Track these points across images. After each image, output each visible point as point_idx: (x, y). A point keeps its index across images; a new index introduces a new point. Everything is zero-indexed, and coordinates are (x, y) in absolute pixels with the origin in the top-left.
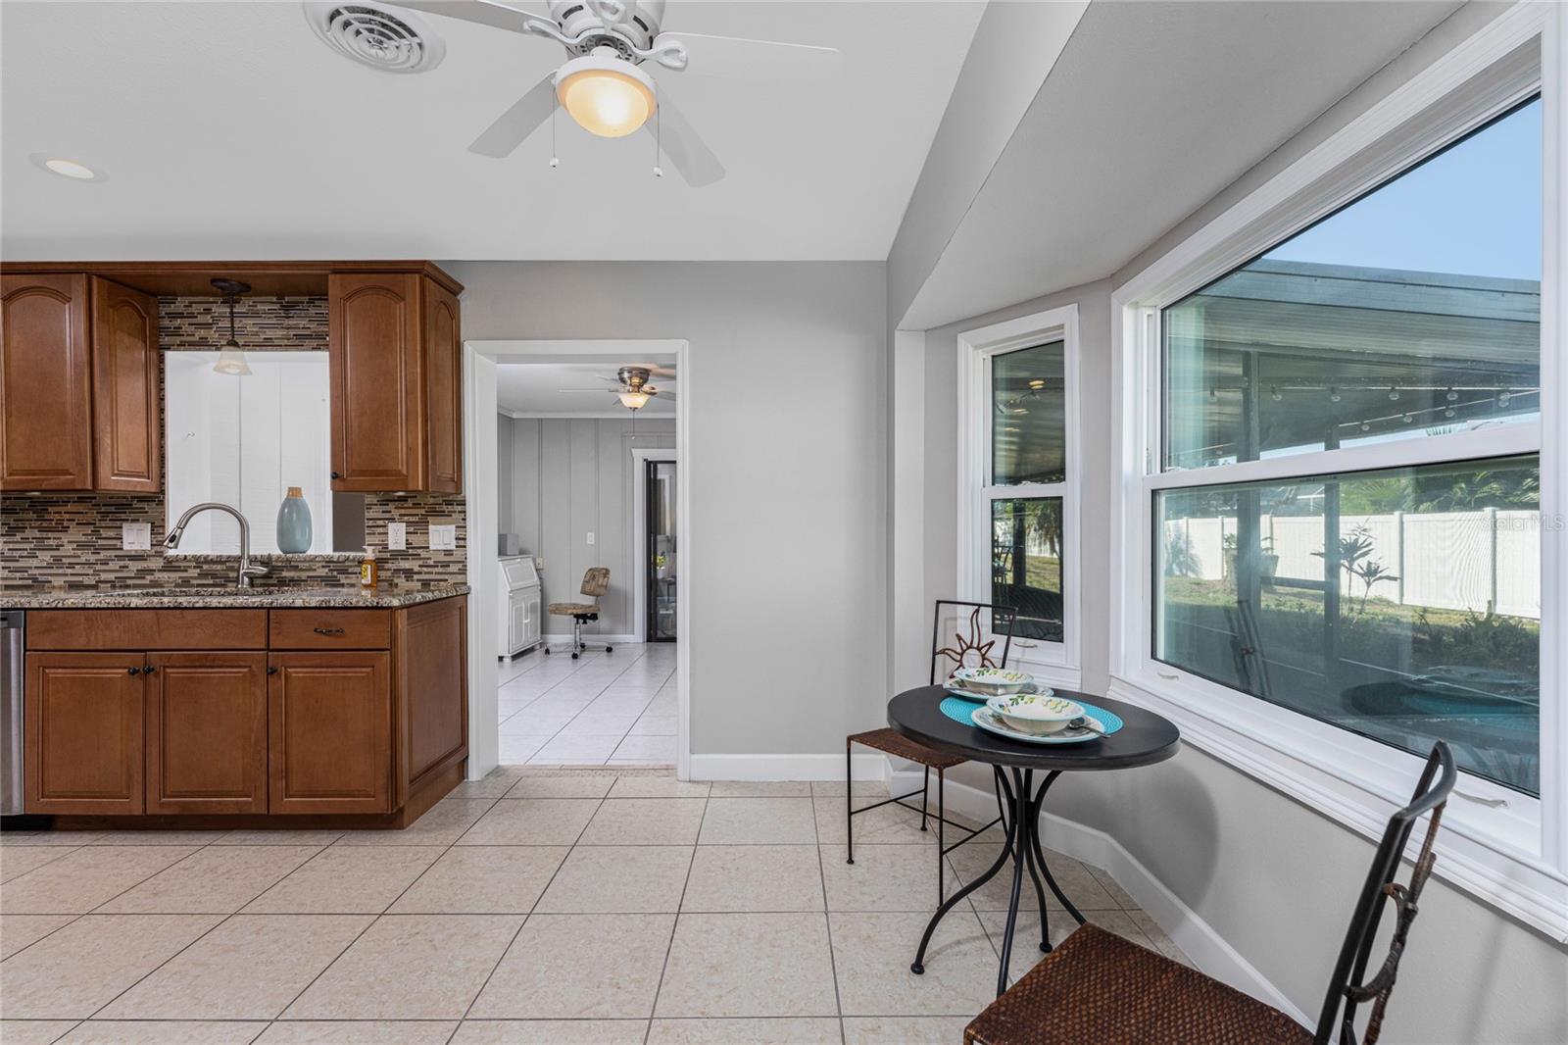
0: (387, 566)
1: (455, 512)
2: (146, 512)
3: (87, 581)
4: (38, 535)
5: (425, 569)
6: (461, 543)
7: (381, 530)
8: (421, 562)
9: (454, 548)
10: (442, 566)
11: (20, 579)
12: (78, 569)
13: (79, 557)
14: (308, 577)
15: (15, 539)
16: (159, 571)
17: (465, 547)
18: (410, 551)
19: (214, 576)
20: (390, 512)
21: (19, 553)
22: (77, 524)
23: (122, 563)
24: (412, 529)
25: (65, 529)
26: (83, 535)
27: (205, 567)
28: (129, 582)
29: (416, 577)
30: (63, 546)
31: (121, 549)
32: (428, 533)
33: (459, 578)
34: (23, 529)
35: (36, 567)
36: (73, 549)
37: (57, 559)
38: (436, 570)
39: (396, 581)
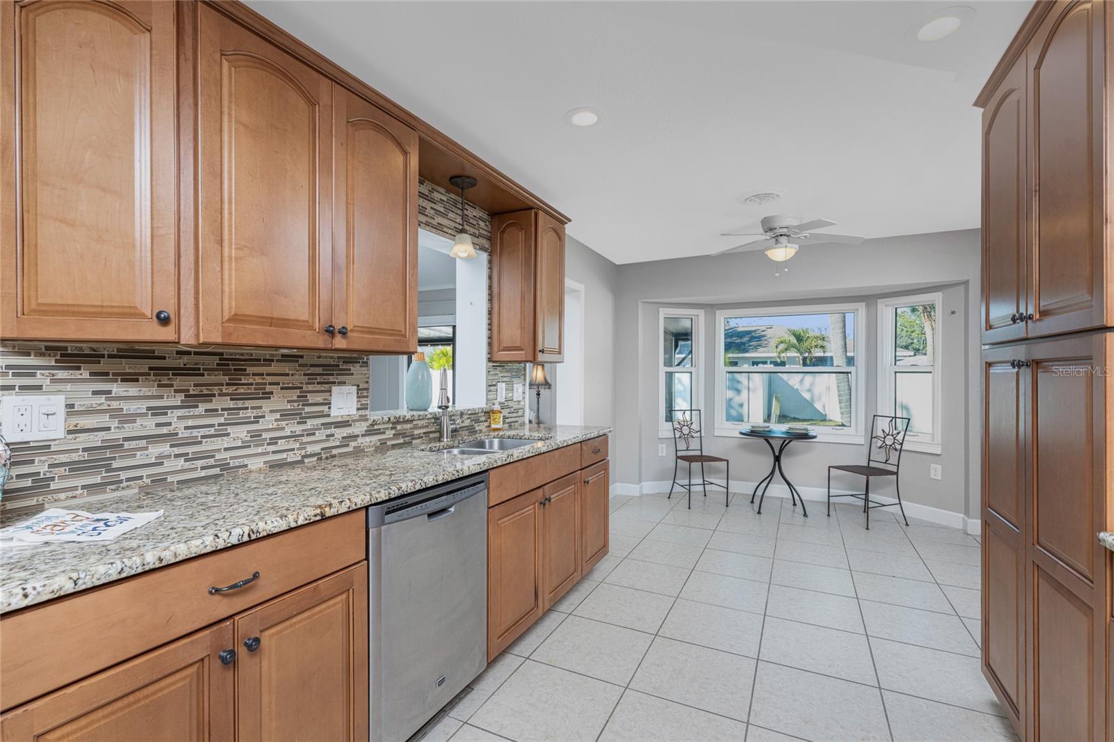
1: (522, 375)
2: (352, 374)
3: (291, 457)
4: (232, 404)
5: (510, 415)
6: (524, 396)
7: (494, 388)
8: (509, 411)
9: (522, 399)
10: (516, 412)
11: (203, 468)
12: (282, 445)
13: (283, 429)
15: (196, 411)
16: (363, 435)
18: (506, 403)
19: (404, 435)
20: (498, 374)
21: (198, 433)
22: (282, 388)
23: (328, 432)
24: (507, 387)
25: (267, 396)
26: (288, 402)
27: (399, 427)
28: (335, 452)
29: (507, 421)
30: (264, 417)
31: (329, 416)
32: (513, 390)
33: (522, 420)
34: (209, 397)
35: (226, 449)
36: (276, 420)
37: (256, 435)
38: (514, 415)
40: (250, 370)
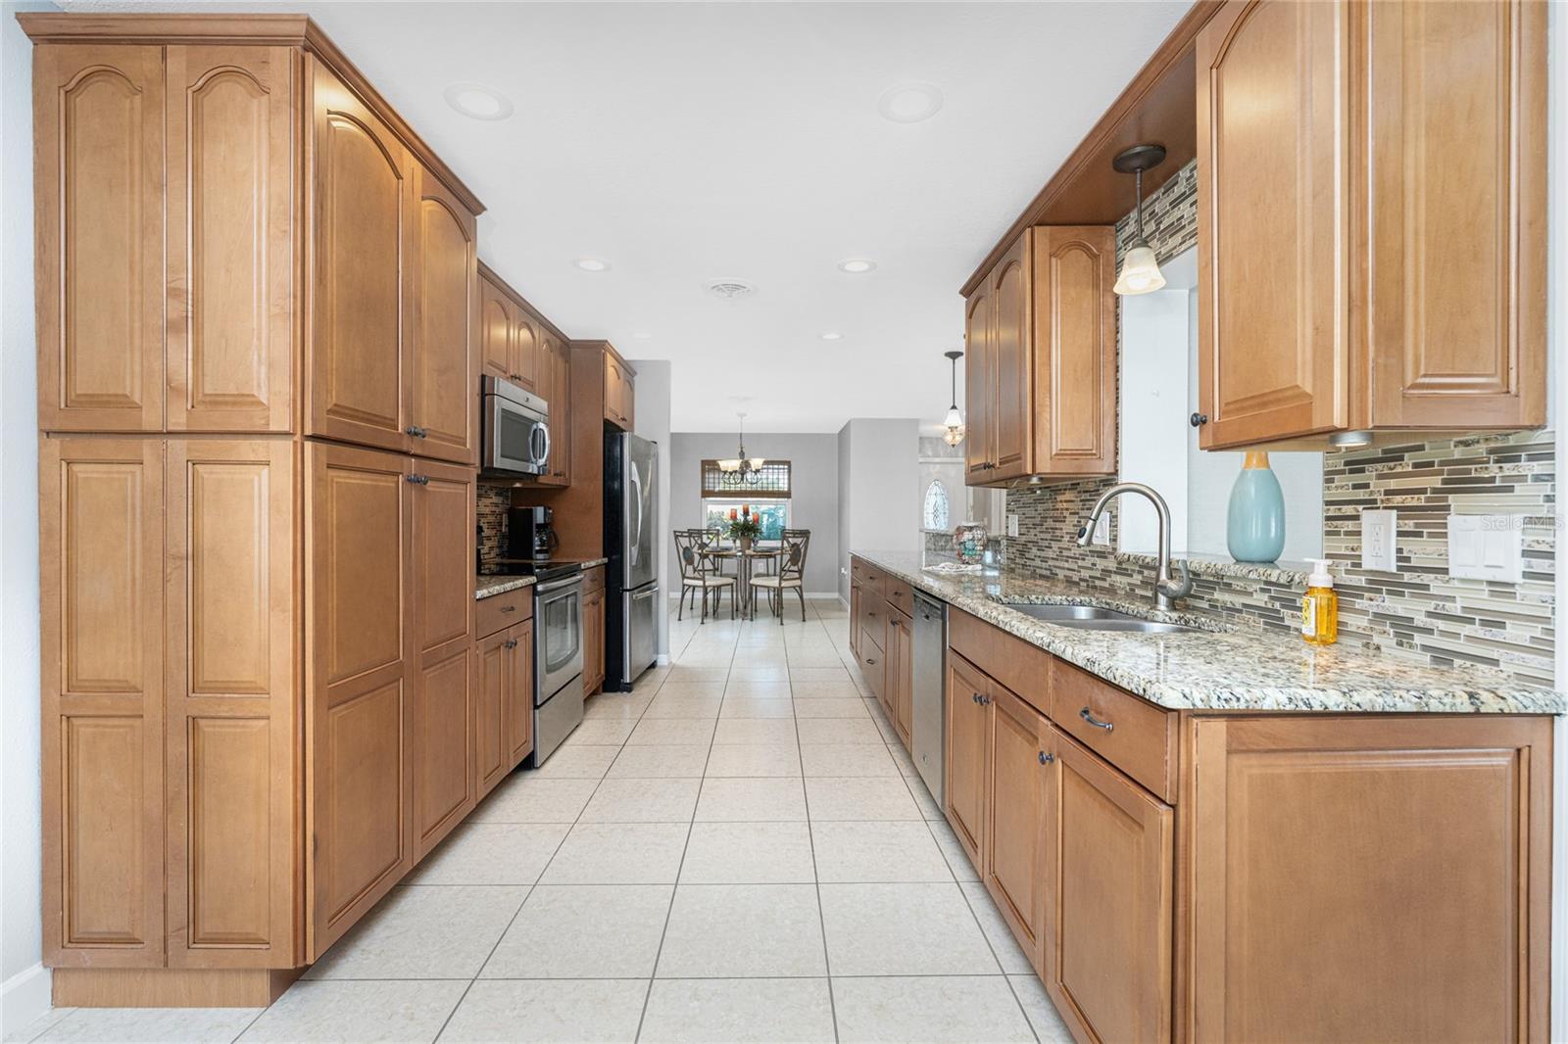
0: (1360, 604)
1: (1522, 478)
3: (1075, 577)
5: (1441, 625)
6: (1540, 565)
7: (1350, 525)
8: (1431, 606)
9: (1518, 579)
10: (1484, 623)
12: (1070, 564)
13: (1070, 550)
14: (1244, 605)
16: (1114, 572)
17: (1551, 577)
18: (1407, 577)
20: (1367, 486)
21: (1044, 544)
22: (1071, 514)
23: (1092, 560)
24: (1409, 525)
25: (1064, 519)
26: (1073, 526)
27: (1146, 572)
28: (1096, 583)
29: (1419, 639)
30: (1063, 537)
32: (1445, 535)
33: (1534, 664)
36: (1068, 541)
38: (1466, 629)
39: (1376, 640)
40: (1059, 498)
